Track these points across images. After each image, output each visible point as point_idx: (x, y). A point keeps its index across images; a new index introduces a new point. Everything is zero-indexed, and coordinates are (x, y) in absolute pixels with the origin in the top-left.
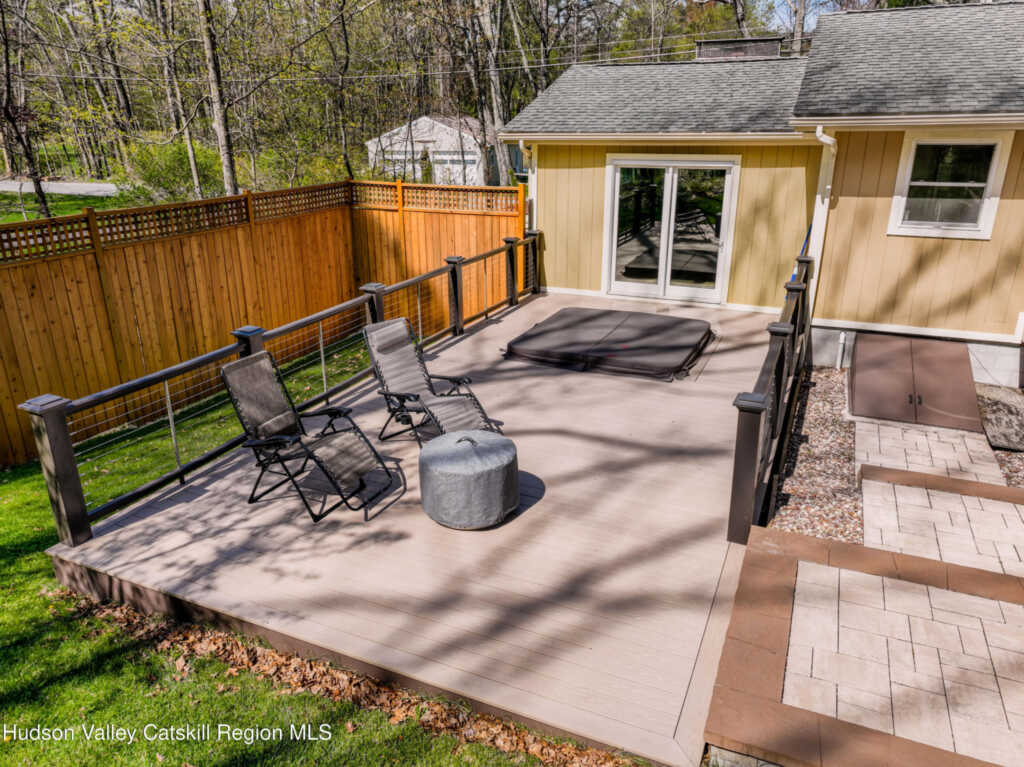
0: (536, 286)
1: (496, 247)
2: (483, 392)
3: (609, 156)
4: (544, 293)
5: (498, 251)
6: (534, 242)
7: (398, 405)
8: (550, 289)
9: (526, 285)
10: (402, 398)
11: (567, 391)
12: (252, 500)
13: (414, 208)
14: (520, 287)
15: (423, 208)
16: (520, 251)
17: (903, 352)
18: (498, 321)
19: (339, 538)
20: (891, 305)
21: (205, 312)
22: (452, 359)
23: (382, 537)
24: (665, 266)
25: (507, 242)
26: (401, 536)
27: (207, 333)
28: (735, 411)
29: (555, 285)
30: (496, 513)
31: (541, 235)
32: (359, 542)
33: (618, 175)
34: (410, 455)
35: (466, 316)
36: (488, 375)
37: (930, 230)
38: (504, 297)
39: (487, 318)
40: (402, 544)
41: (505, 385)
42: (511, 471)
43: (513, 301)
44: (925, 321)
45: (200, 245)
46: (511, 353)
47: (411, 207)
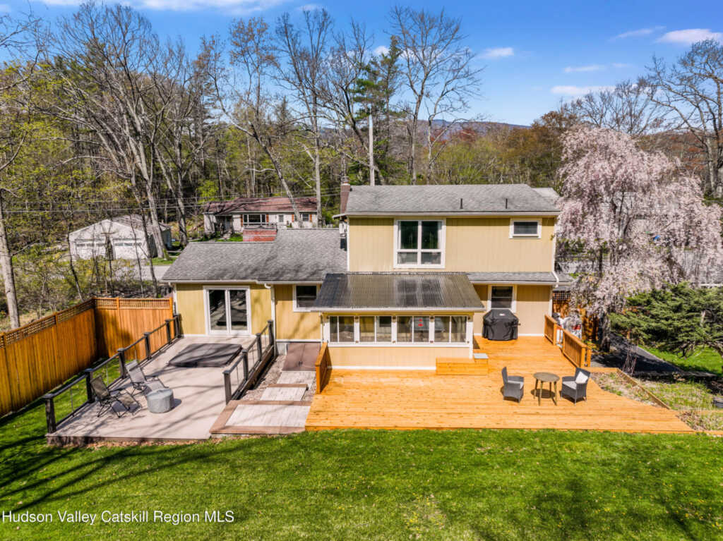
0: (179, 335)
1: (161, 324)
2: (163, 378)
3: (204, 287)
4: (183, 337)
5: (163, 326)
6: (177, 319)
7: (137, 385)
8: (185, 335)
9: (175, 334)
10: (138, 383)
11: (188, 374)
12: (98, 416)
13: (125, 308)
14: (172, 336)
15: (129, 308)
16: (172, 324)
17: (301, 347)
18: (164, 352)
19: (127, 419)
20: (296, 330)
21: (40, 362)
22: (149, 369)
23: (139, 417)
24: (229, 320)
25: (166, 321)
26: (143, 416)
27: (41, 372)
28: (223, 375)
29: (187, 333)
30: (168, 407)
31: (180, 316)
32: (133, 419)
33: (208, 293)
34: (141, 399)
35: (152, 352)
36: (162, 372)
37: (303, 310)
38: (166, 342)
39: (160, 352)
40: (144, 418)
41: (169, 374)
42: (171, 397)
43: (170, 343)
44: (305, 337)
45: (39, 338)
46: (169, 365)
47: (123, 308)
